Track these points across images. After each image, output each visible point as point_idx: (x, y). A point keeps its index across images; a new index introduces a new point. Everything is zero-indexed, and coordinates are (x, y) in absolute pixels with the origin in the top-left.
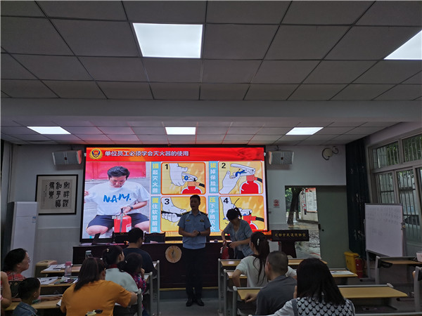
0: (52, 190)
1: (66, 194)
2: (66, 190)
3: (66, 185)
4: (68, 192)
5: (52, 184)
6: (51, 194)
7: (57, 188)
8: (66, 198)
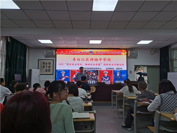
0: (44, 65)
1: (49, 67)
2: (49, 65)
3: (49, 63)
4: (50, 66)
5: (44, 63)
6: (44, 67)
7: (46, 65)
8: (49, 69)
